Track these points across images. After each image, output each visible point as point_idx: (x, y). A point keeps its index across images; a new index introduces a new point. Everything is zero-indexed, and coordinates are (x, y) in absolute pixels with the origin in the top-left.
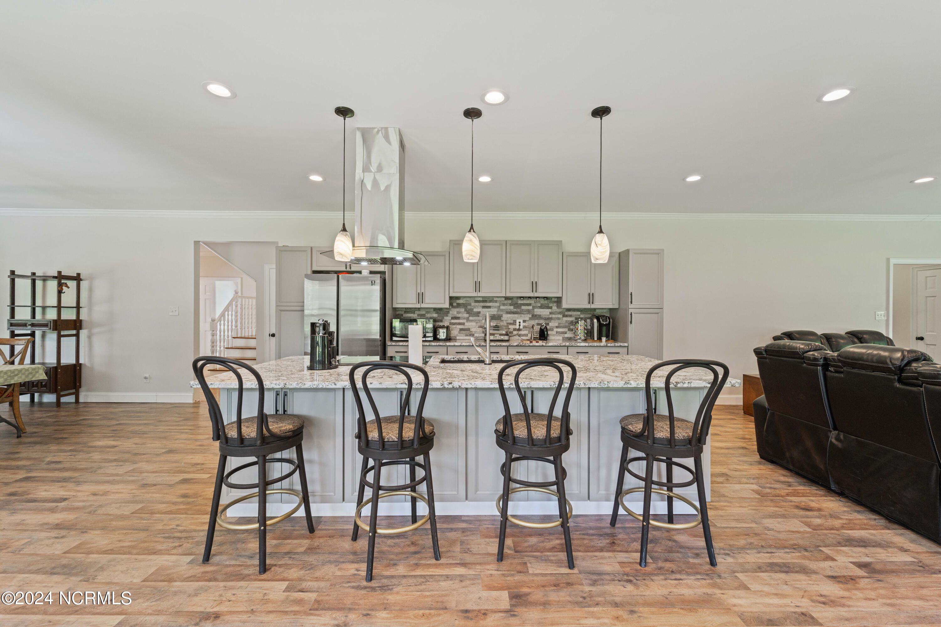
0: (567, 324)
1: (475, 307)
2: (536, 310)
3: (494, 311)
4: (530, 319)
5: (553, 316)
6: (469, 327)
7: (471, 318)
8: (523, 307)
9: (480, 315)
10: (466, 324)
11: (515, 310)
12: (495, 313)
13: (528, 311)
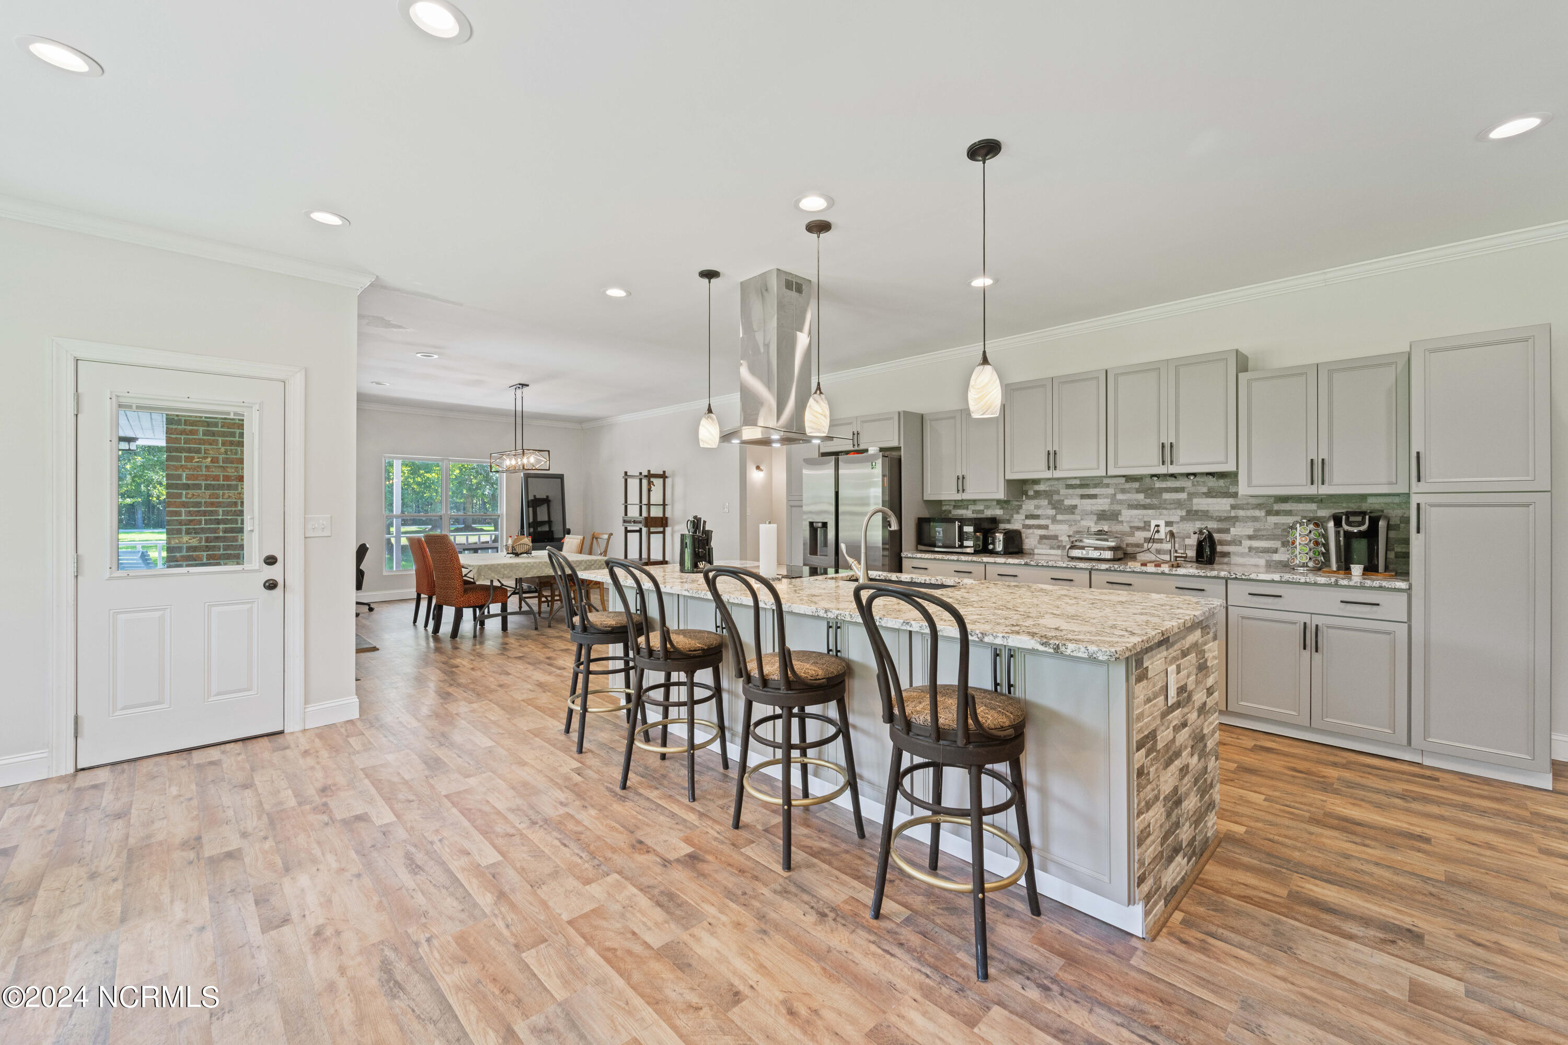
0: (1279, 532)
1: (1066, 496)
2: (1195, 501)
3: (1102, 504)
4: (1183, 519)
5: (1241, 513)
6: (1057, 533)
7: (1059, 517)
8: (1166, 496)
9: (1077, 511)
10: (1051, 527)
11: (1148, 501)
12: (1106, 507)
13: (1179, 504)
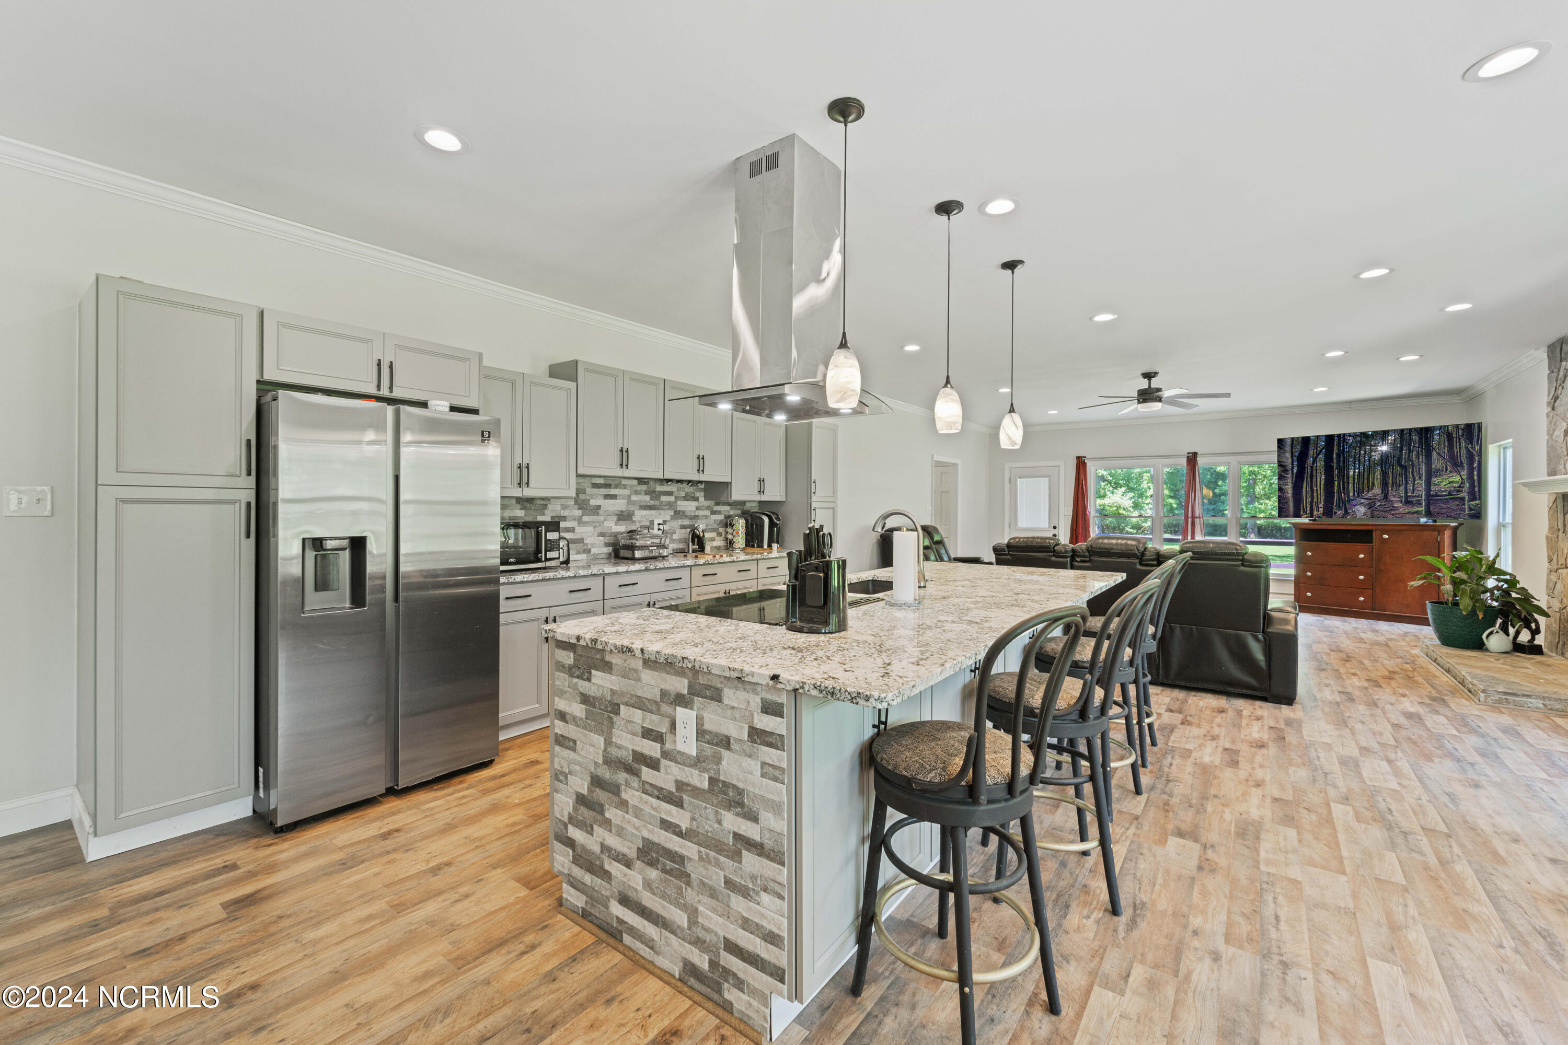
0: (715, 526)
1: (592, 496)
2: (679, 503)
3: (619, 505)
4: (672, 518)
5: (700, 513)
6: (583, 536)
7: (585, 518)
8: (664, 498)
9: (601, 512)
10: (578, 529)
11: (652, 502)
12: (624, 508)
13: (670, 505)
